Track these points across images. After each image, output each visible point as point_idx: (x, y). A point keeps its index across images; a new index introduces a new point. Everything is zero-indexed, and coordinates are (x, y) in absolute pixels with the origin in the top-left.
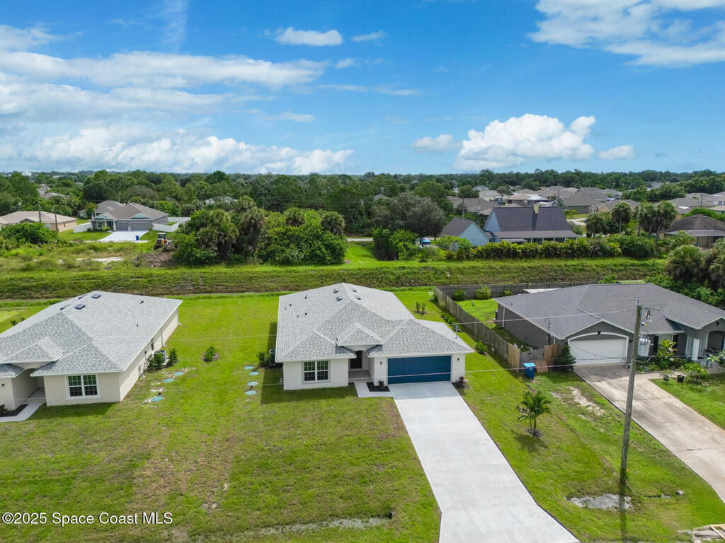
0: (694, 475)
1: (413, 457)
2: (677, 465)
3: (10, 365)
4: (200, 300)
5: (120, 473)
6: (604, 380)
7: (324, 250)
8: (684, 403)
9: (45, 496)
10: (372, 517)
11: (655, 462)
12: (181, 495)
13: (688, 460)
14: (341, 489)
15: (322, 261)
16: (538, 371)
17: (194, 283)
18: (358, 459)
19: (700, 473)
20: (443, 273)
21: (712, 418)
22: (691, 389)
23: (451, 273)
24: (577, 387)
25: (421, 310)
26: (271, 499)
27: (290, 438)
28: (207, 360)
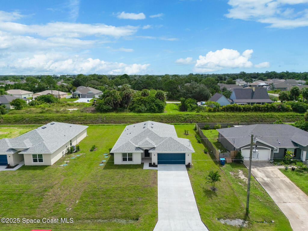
0: (282, 214)
1: (155, 196)
2: (275, 208)
3: (12, 149)
4: (100, 126)
5: (40, 193)
6: (256, 168)
7: (155, 106)
8: (291, 180)
9: (10, 200)
10: (131, 219)
11: (265, 206)
12: (60, 204)
13: (281, 207)
14: (121, 207)
15: (154, 111)
16: (227, 162)
17: (102, 119)
18: (132, 195)
19: (285, 213)
20: (206, 117)
21: (302, 189)
22: (297, 174)
23: (209, 118)
24: (242, 170)
25: (186, 133)
26: (92, 208)
27: (108, 184)
28: (91, 151)
